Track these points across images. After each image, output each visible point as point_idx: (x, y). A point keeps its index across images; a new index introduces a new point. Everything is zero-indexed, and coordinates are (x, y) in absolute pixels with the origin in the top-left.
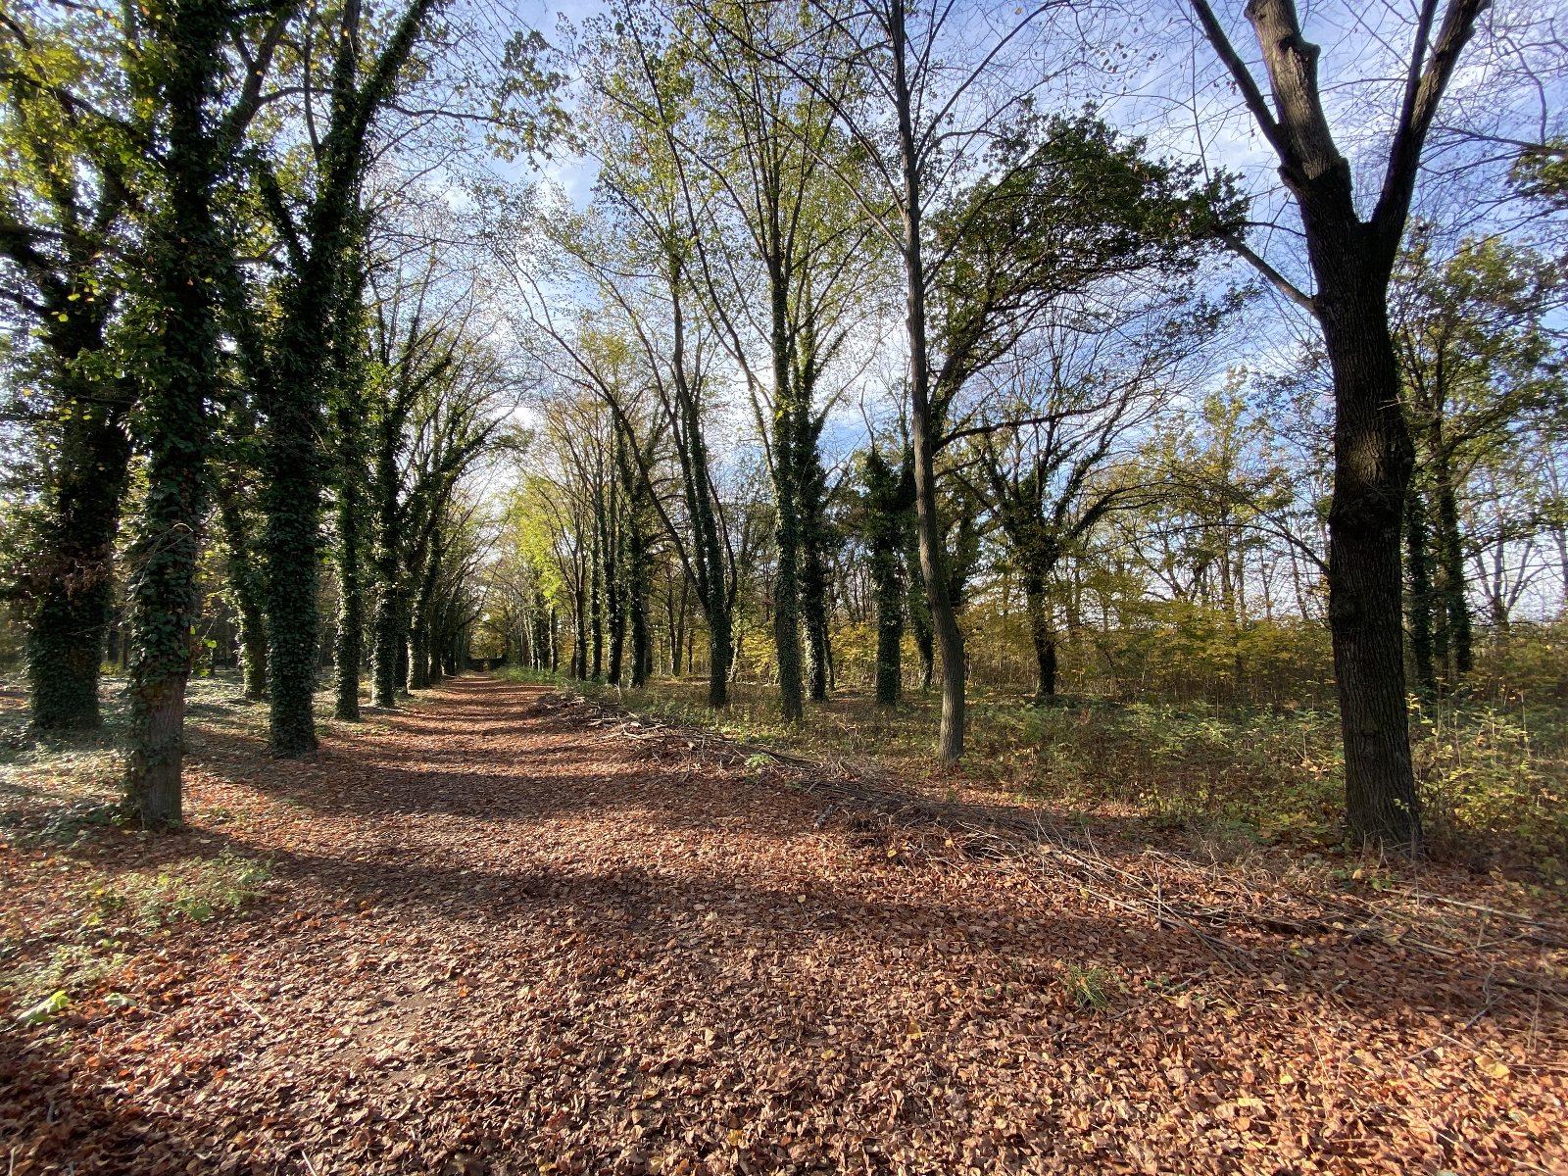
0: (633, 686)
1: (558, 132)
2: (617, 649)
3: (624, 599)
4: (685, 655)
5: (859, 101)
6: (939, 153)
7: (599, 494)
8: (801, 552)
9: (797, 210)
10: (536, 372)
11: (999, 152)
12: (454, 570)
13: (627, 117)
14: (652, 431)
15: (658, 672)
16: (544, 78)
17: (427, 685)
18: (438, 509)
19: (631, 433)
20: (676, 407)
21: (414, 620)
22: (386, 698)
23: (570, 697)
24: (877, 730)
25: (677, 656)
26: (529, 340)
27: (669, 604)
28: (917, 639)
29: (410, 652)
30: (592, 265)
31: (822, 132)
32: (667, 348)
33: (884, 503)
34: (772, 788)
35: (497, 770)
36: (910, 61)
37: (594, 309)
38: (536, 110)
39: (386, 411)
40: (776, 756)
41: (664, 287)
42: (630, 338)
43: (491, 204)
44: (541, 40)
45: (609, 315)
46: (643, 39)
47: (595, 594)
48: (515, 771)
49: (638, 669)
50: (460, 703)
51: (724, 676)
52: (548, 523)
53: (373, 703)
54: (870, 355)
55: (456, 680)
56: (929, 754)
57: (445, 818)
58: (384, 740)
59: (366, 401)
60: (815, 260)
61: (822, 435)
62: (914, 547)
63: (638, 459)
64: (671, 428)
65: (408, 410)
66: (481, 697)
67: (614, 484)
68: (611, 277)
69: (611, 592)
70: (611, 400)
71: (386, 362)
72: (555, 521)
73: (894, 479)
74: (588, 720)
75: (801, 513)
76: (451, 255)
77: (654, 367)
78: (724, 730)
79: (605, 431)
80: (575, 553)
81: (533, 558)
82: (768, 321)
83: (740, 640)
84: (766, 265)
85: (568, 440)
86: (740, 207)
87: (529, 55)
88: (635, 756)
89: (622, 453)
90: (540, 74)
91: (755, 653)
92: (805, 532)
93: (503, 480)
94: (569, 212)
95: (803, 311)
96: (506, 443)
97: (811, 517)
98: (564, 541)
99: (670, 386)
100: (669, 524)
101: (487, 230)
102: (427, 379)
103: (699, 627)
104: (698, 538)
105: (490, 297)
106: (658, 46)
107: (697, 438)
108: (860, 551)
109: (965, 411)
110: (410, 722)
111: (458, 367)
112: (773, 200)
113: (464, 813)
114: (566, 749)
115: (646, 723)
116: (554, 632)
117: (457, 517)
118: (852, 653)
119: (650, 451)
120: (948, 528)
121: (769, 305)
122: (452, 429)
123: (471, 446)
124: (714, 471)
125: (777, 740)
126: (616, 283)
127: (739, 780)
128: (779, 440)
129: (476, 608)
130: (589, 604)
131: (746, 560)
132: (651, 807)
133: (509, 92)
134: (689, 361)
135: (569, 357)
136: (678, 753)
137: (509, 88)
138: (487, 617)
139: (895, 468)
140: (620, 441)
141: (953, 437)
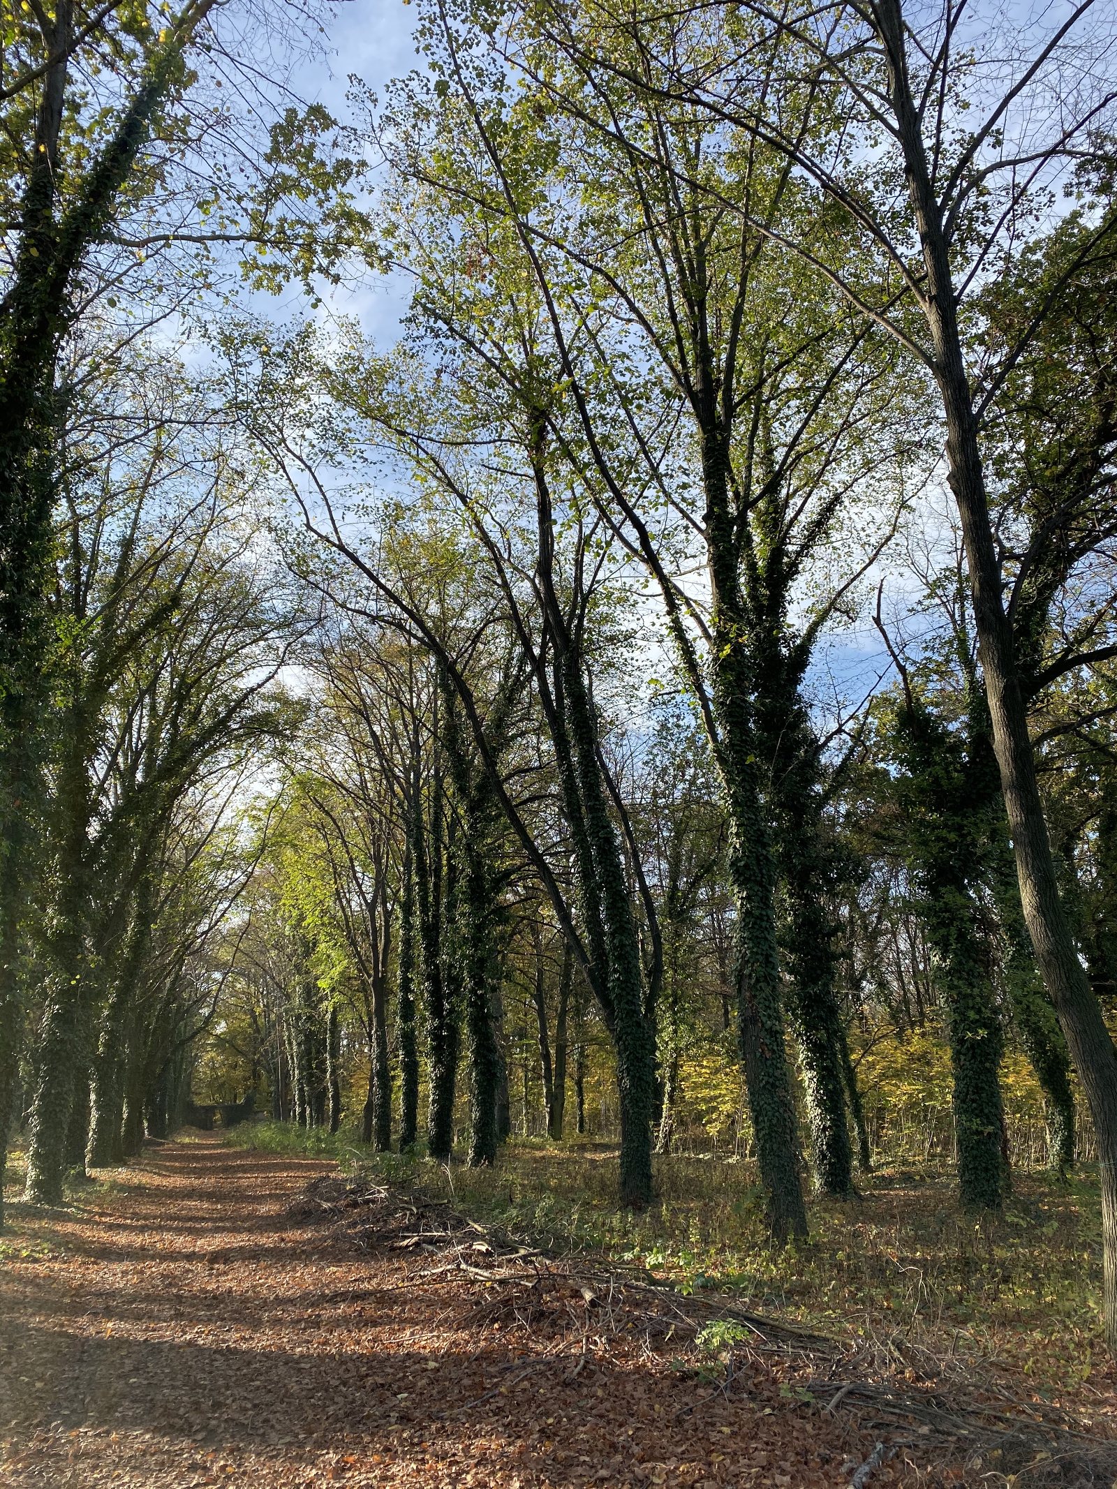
0: (476, 1162)
1: (349, 243)
2: (445, 1086)
3: (456, 992)
4: (570, 1096)
5: (833, 134)
6: (981, 194)
7: (414, 800)
8: (783, 894)
9: (739, 311)
10: (312, 605)
11: (1094, 177)
12: (171, 946)
13: (455, 208)
14: (502, 687)
15: (521, 1131)
16: (329, 169)
17: (120, 1161)
18: (151, 843)
19: (467, 697)
20: (543, 647)
21: (103, 1037)
22: (48, 1188)
23: (362, 1187)
24: (966, 1266)
25: (556, 1099)
26: (302, 560)
27: (539, 998)
28: (1035, 1062)
29: (93, 1097)
30: (403, 433)
31: (773, 188)
32: (525, 552)
33: (938, 796)
34: (753, 1396)
35: (233, 1337)
36: (916, 61)
37: (407, 502)
38: (315, 216)
39: (77, 689)
40: (759, 1323)
41: (518, 454)
42: (465, 540)
43: (247, 358)
44: (326, 117)
45: (429, 508)
46: (478, 98)
47: (406, 982)
48: (263, 1341)
49: (483, 1127)
50: (174, 1194)
51: (647, 1143)
52: (328, 855)
53: (26, 1197)
54: (887, 530)
55: (167, 1147)
56: (1086, 1323)
57: (141, 1438)
58: (41, 1269)
59: (49, 676)
60: (775, 387)
61: (809, 674)
62: (1007, 883)
63: (479, 738)
64: (535, 684)
65: (111, 684)
66: (209, 1182)
67: (439, 780)
68: (432, 448)
69: (434, 978)
70: (434, 644)
71: (80, 611)
72: (339, 853)
73: (955, 749)
74: (394, 1235)
75: (778, 818)
76: (187, 442)
77: (505, 586)
78: (651, 1260)
79: (424, 694)
80: (371, 907)
81: (302, 918)
82: (698, 493)
83: (675, 1066)
84: (688, 404)
85: (363, 712)
86: (643, 321)
87: (307, 138)
88: (478, 1316)
89: (452, 729)
90: (323, 164)
91: (705, 1093)
92: (787, 855)
93: (257, 787)
94: (366, 357)
95: (758, 472)
96: (261, 726)
97: (797, 825)
98: (353, 885)
99: (531, 610)
100: (533, 850)
101: (241, 398)
102: (142, 632)
103: (593, 1040)
104: (586, 875)
105: (243, 498)
106: (501, 104)
107: (581, 698)
108: (900, 889)
109: (1083, 615)
110: (88, 1233)
111: (190, 609)
112: (697, 303)
113: (172, 1430)
114: (358, 1296)
115: (502, 1245)
116: (333, 1056)
117: (179, 854)
118: (901, 1093)
119: (500, 723)
120: (1073, 836)
121: (698, 466)
122: (179, 709)
123: (207, 734)
124: (613, 751)
125: (759, 1285)
126: (443, 459)
127: (685, 1377)
128: (727, 694)
129: (205, 1011)
130: (394, 1003)
131: (680, 909)
132: (514, 1431)
133: (276, 196)
134: (565, 568)
135: (366, 581)
136: (564, 1312)
137: (275, 190)
138: (221, 1028)
139: (953, 727)
140: (450, 710)
141: (1064, 665)
